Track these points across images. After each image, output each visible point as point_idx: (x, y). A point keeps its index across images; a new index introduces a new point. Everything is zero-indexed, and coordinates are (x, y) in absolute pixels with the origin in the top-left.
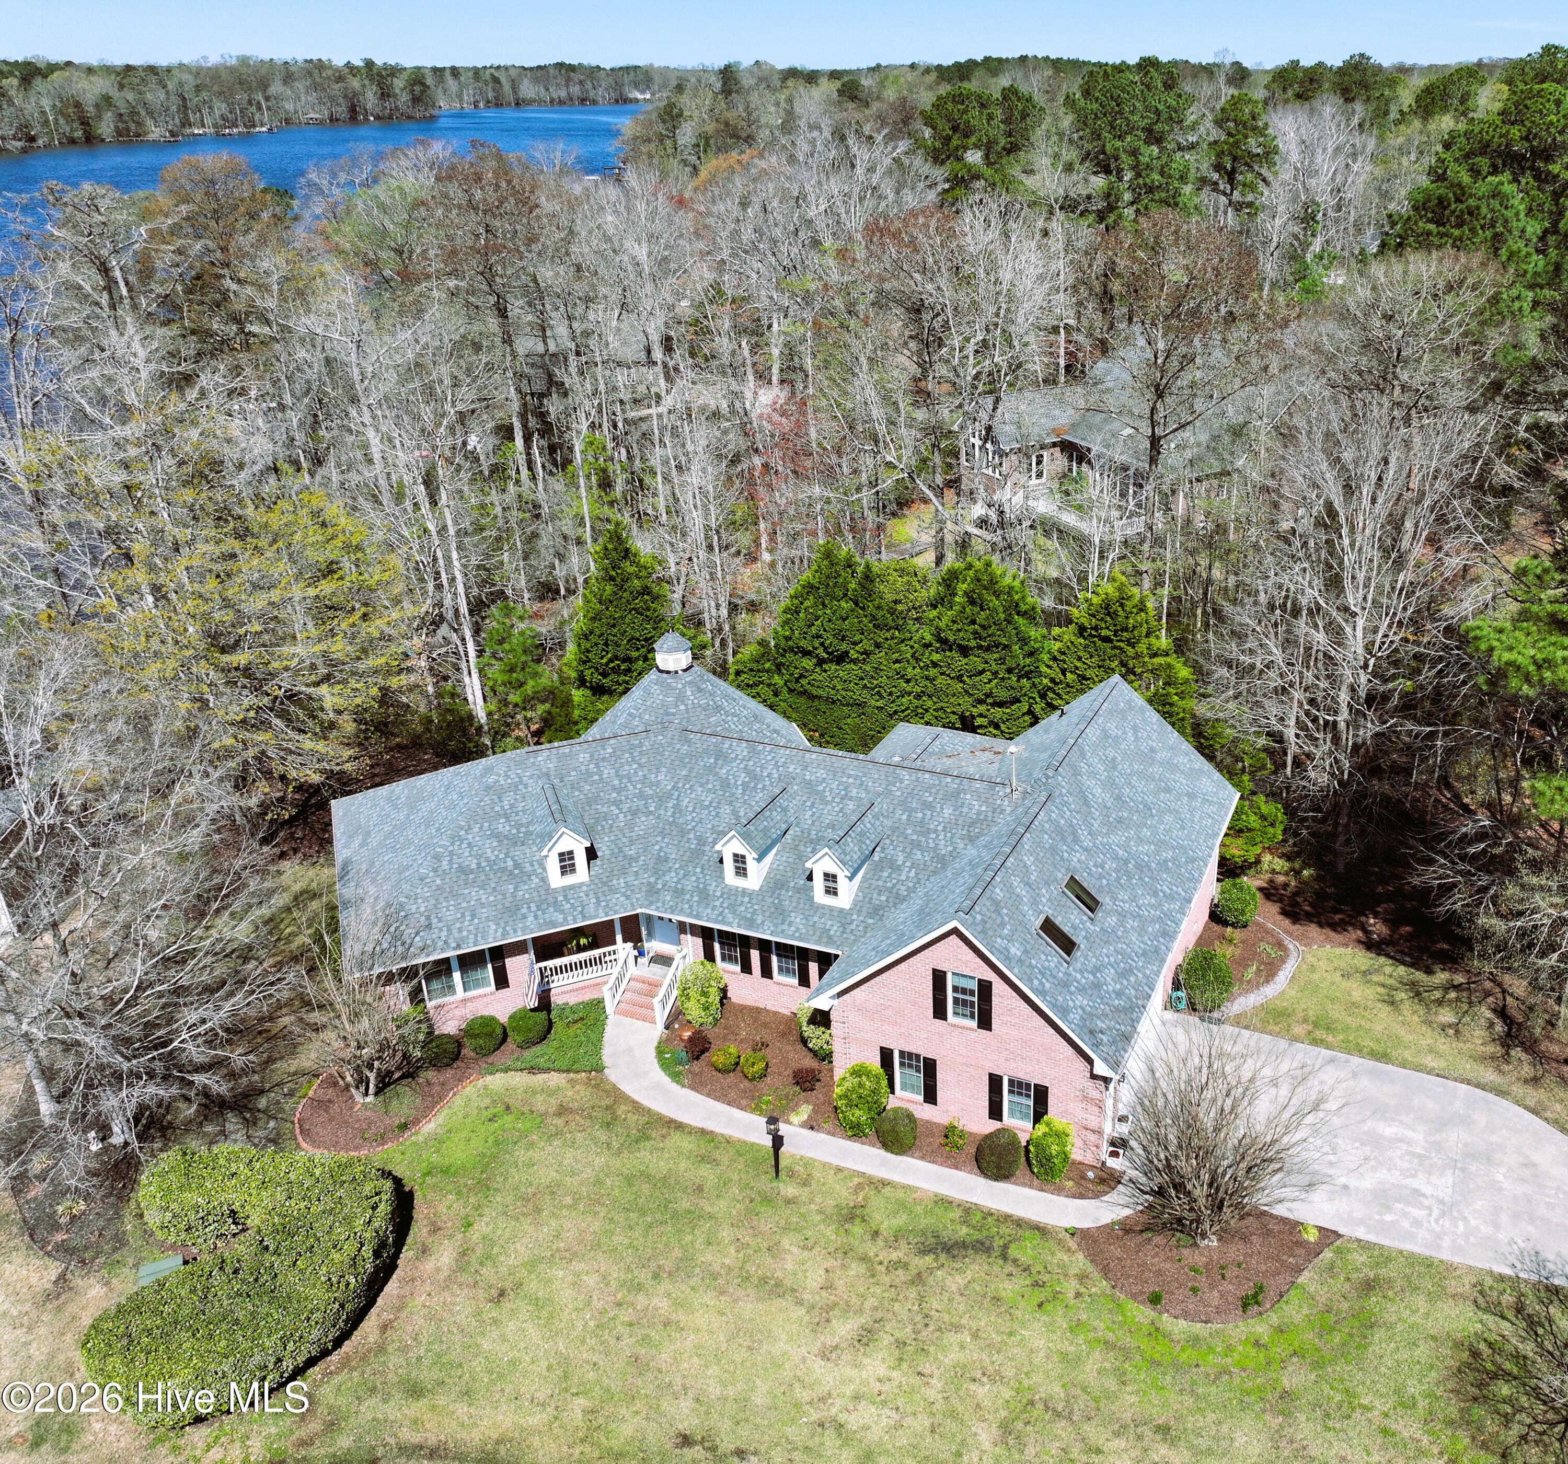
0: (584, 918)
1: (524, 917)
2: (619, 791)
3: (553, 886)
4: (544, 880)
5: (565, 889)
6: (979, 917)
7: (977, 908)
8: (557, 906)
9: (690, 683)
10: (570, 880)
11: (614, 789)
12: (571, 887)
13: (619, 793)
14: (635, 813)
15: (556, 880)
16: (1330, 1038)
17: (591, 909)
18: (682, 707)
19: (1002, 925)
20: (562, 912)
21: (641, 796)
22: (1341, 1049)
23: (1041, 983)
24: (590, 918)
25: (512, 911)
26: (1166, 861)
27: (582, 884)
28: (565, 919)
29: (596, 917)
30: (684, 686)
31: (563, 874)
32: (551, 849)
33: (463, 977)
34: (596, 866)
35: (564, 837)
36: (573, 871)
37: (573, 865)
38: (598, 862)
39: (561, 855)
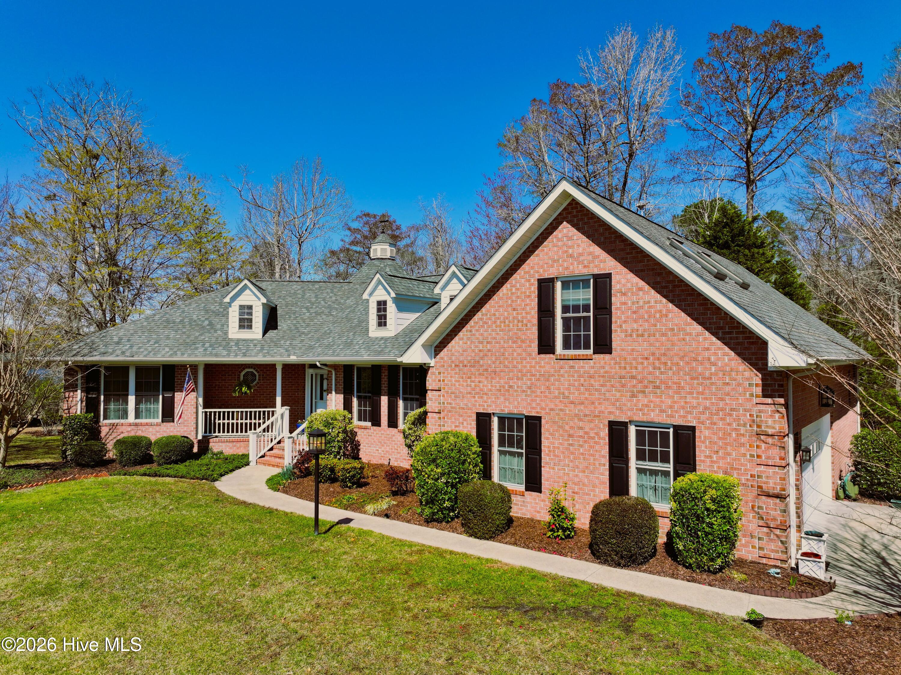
0: (245, 356)
1: (196, 349)
2: (313, 303)
3: (230, 336)
5: (240, 340)
8: (226, 347)
10: (245, 335)
12: (246, 340)
15: (236, 333)
17: (254, 354)
20: (230, 352)
21: (330, 308)
24: (250, 357)
25: (188, 345)
27: (255, 339)
28: (230, 356)
31: (241, 327)
32: (233, 299)
33: (138, 403)
34: (271, 333)
35: (247, 292)
36: (250, 327)
37: (250, 320)
38: (275, 331)
39: (242, 307)
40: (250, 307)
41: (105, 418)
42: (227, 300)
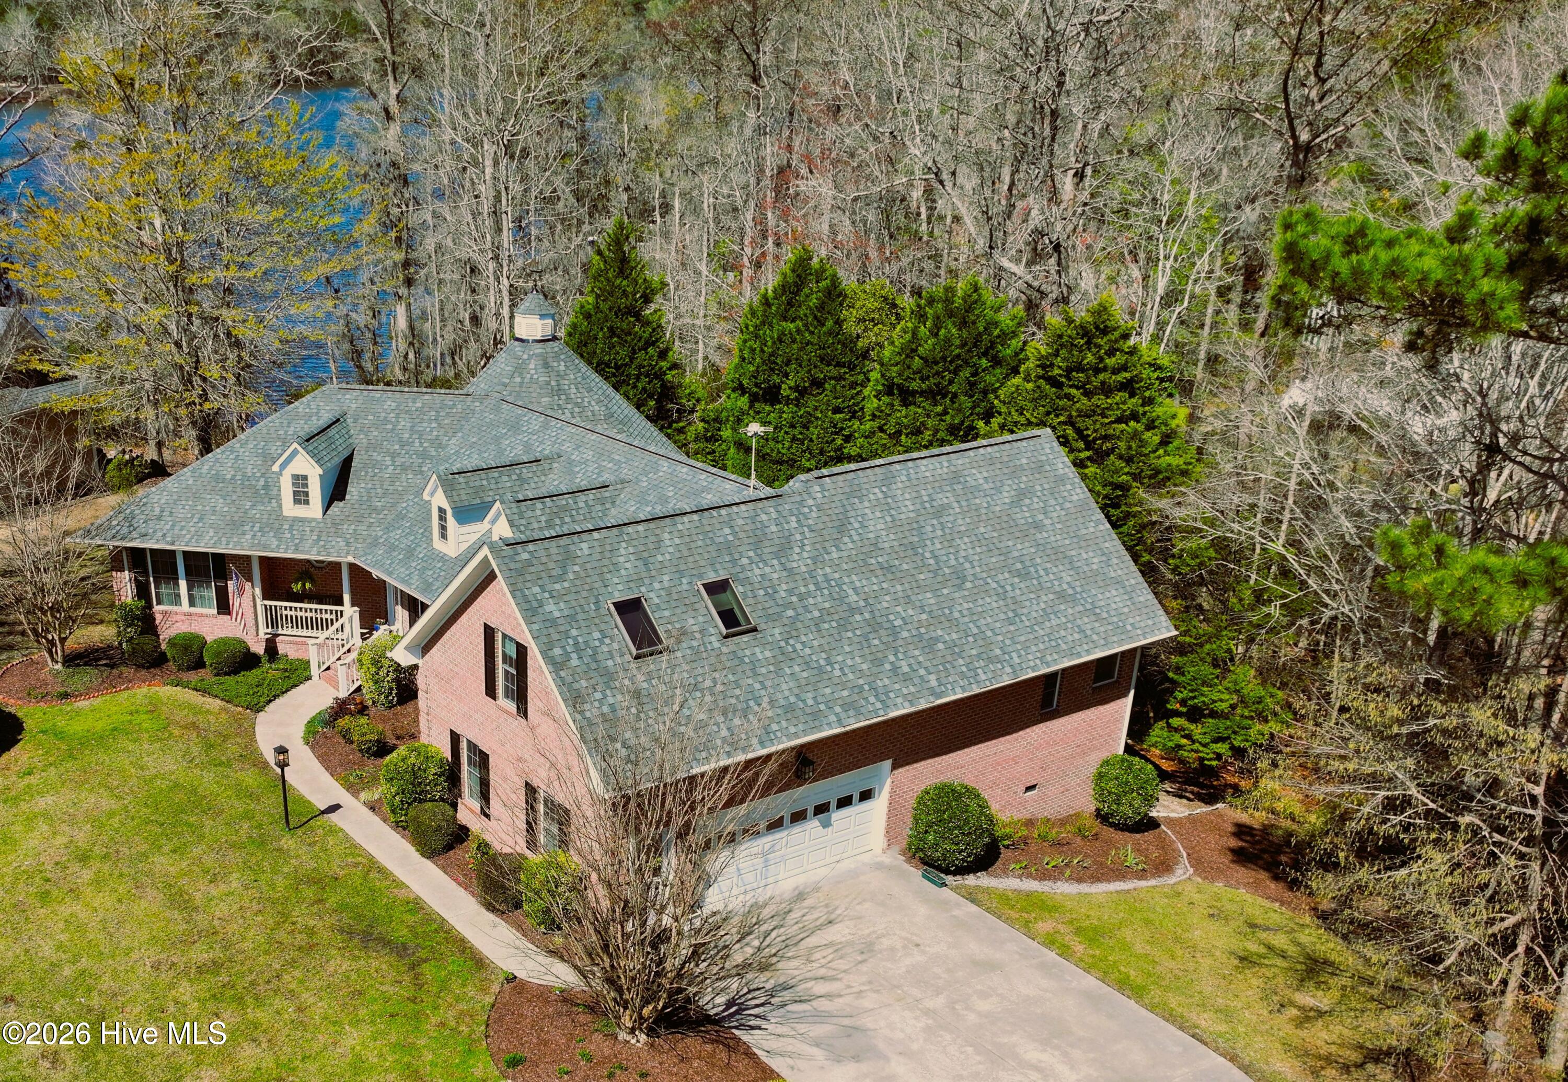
0: (296, 550)
1: (244, 534)
2: (403, 444)
3: (284, 512)
4: (280, 506)
5: (296, 520)
6: (525, 556)
7: (531, 547)
8: (278, 532)
9: (538, 355)
10: (301, 511)
11: (400, 440)
12: (302, 520)
13: (402, 447)
14: (405, 468)
15: (289, 509)
16: (1079, 949)
17: (307, 545)
18: (518, 380)
19: (561, 578)
20: (280, 539)
21: (424, 455)
22: (1078, 963)
23: (567, 655)
24: (302, 552)
25: (235, 525)
26: (936, 640)
27: (314, 520)
28: (278, 546)
29: (308, 553)
30: (529, 358)
31: (297, 501)
32: (284, 466)
33: (190, 589)
34: (337, 507)
35: (299, 457)
36: (307, 502)
37: (307, 494)
38: (341, 504)
39: (296, 477)
40: (305, 478)
41: (159, 603)
42: (276, 468)
